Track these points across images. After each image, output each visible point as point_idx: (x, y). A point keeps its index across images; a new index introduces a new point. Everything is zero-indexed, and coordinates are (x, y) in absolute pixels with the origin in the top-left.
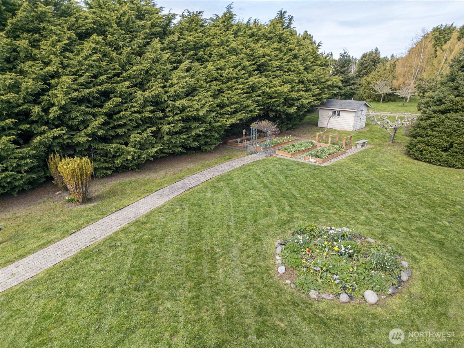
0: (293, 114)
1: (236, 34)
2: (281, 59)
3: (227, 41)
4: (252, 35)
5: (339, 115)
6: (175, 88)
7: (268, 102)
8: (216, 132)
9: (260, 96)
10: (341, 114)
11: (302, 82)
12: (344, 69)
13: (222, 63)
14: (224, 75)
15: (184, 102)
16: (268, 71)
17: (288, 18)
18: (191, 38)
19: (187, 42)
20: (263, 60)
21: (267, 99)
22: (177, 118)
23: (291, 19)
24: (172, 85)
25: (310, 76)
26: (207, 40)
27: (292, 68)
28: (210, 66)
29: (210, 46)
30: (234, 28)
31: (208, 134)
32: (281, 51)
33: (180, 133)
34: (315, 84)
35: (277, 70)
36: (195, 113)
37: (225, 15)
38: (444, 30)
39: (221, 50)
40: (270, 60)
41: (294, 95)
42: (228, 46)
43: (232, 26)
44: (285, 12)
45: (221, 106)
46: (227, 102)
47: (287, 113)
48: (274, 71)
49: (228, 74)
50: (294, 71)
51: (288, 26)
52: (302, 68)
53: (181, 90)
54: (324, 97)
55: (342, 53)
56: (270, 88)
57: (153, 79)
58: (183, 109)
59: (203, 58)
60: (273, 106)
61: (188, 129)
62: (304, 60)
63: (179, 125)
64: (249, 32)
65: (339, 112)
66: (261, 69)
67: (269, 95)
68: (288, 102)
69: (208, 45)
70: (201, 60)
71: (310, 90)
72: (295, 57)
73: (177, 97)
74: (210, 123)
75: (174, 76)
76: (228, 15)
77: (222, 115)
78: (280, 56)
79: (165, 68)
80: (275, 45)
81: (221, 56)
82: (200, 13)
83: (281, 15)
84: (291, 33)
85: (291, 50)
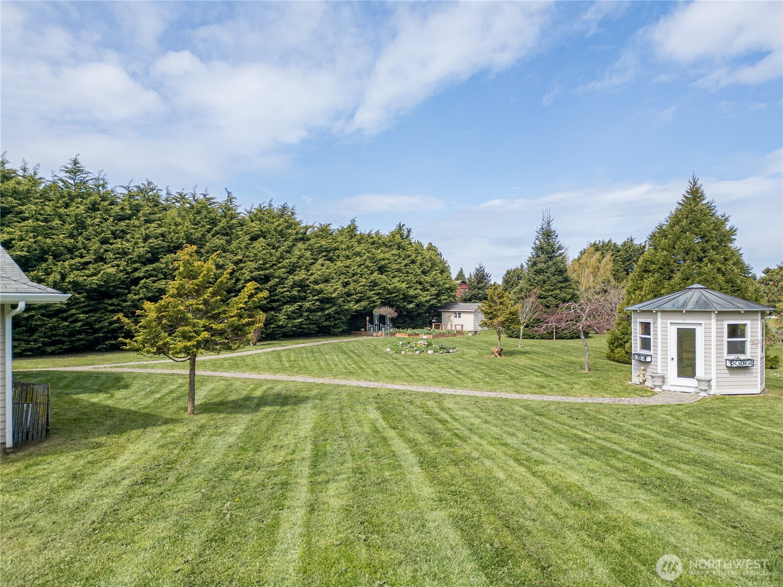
0: (412, 308)
1: (359, 242)
2: (400, 263)
3: (352, 247)
4: (373, 243)
5: (459, 317)
6: (315, 276)
7: (388, 296)
8: (344, 315)
9: (381, 289)
10: (462, 315)
11: (420, 283)
12: (481, 285)
13: (348, 262)
14: (350, 271)
15: (322, 286)
16: (388, 272)
17: (406, 230)
18: (324, 243)
19: (321, 246)
20: (383, 263)
21: (388, 294)
22: (316, 298)
23: (409, 231)
24: (312, 274)
25: (427, 279)
26: (335, 245)
27: (410, 271)
28: (339, 263)
29: (338, 250)
30: (358, 237)
31: (337, 316)
32: (400, 257)
33: (316, 311)
34: (432, 286)
35: (396, 271)
36: (329, 295)
37: (349, 227)
38: (602, 247)
39: (347, 253)
40: (389, 263)
41: (411, 292)
42: (353, 250)
43: (355, 235)
44: (403, 225)
45: (349, 294)
46: (354, 292)
47: (407, 309)
48: (393, 272)
49: (354, 270)
50: (412, 273)
51: (407, 236)
52: (419, 272)
53: (319, 278)
54: (443, 298)
55: (478, 267)
56: (390, 285)
57: (298, 269)
58: (320, 292)
59: (332, 258)
60: (394, 301)
61: (323, 310)
62: (421, 264)
63: (317, 303)
64: (371, 240)
65: (459, 314)
66: (382, 270)
67: (389, 291)
68: (407, 298)
69: (336, 249)
70: (331, 260)
71: (428, 290)
72: (413, 262)
73: (316, 282)
74: (340, 306)
75: (313, 269)
76: (352, 227)
77: (349, 302)
78: (399, 261)
79: (307, 262)
80: (394, 252)
81: (348, 257)
82: (329, 225)
83: (400, 227)
84: (410, 243)
85: (409, 256)
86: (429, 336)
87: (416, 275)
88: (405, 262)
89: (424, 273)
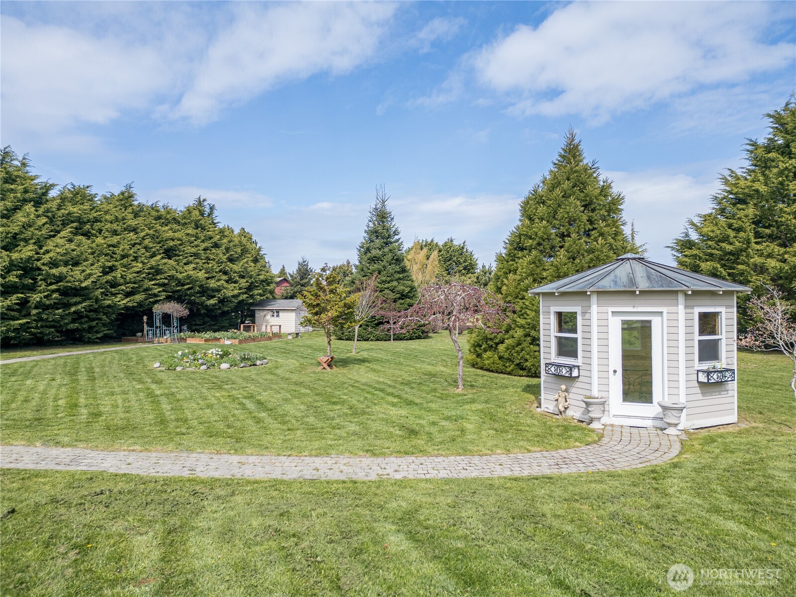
0: (214, 305)
1: (136, 215)
2: (197, 246)
3: (124, 219)
4: (158, 218)
5: (278, 316)
6: (51, 254)
7: (178, 288)
8: (105, 314)
9: (166, 279)
10: (281, 314)
11: (225, 273)
12: (304, 281)
13: (115, 239)
14: (117, 252)
15: (63, 270)
16: (179, 256)
17: (208, 206)
18: (75, 210)
19: (69, 214)
20: (171, 243)
21: (177, 285)
22: (54, 287)
23: (212, 208)
24: (47, 252)
25: (235, 268)
26: (95, 215)
27: (212, 257)
28: (100, 240)
29: (101, 222)
30: (135, 208)
31: (93, 315)
32: (197, 238)
33: (55, 306)
34: (243, 277)
35: (191, 256)
36: (77, 283)
37: (123, 193)
39: (115, 226)
40: (180, 245)
41: (212, 284)
42: (124, 224)
43: (131, 205)
44: (204, 200)
45: (114, 284)
46: (122, 281)
47: (207, 306)
48: (186, 257)
49: (123, 250)
50: (214, 260)
51: (209, 215)
52: (224, 258)
53: (60, 258)
54: (256, 293)
55: (301, 261)
56: (181, 273)
57: (22, 243)
58: (60, 278)
59: (90, 232)
60: (187, 295)
61: (67, 306)
62: (227, 249)
63: (54, 296)
64: (154, 213)
65: (278, 312)
66: (169, 253)
67: (179, 282)
68: (205, 291)
69: (96, 220)
70: (87, 235)
71: (236, 282)
72: (216, 246)
73: (54, 264)
74: (97, 300)
75: (50, 245)
76: (126, 194)
77: (115, 295)
78: (196, 243)
79: (40, 233)
80: (190, 231)
81: (115, 233)
82: (88, 187)
83: (200, 203)
84: (213, 222)
85: (211, 238)
86: (234, 341)
87: (220, 262)
88: (203, 245)
89: (231, 260)
